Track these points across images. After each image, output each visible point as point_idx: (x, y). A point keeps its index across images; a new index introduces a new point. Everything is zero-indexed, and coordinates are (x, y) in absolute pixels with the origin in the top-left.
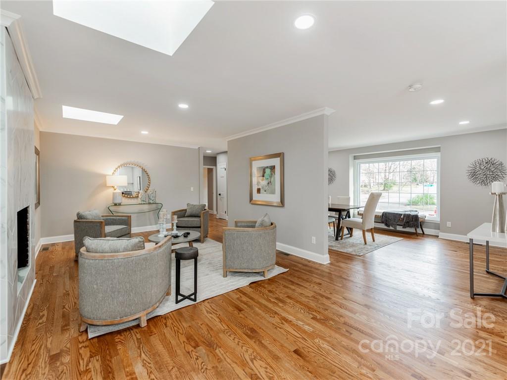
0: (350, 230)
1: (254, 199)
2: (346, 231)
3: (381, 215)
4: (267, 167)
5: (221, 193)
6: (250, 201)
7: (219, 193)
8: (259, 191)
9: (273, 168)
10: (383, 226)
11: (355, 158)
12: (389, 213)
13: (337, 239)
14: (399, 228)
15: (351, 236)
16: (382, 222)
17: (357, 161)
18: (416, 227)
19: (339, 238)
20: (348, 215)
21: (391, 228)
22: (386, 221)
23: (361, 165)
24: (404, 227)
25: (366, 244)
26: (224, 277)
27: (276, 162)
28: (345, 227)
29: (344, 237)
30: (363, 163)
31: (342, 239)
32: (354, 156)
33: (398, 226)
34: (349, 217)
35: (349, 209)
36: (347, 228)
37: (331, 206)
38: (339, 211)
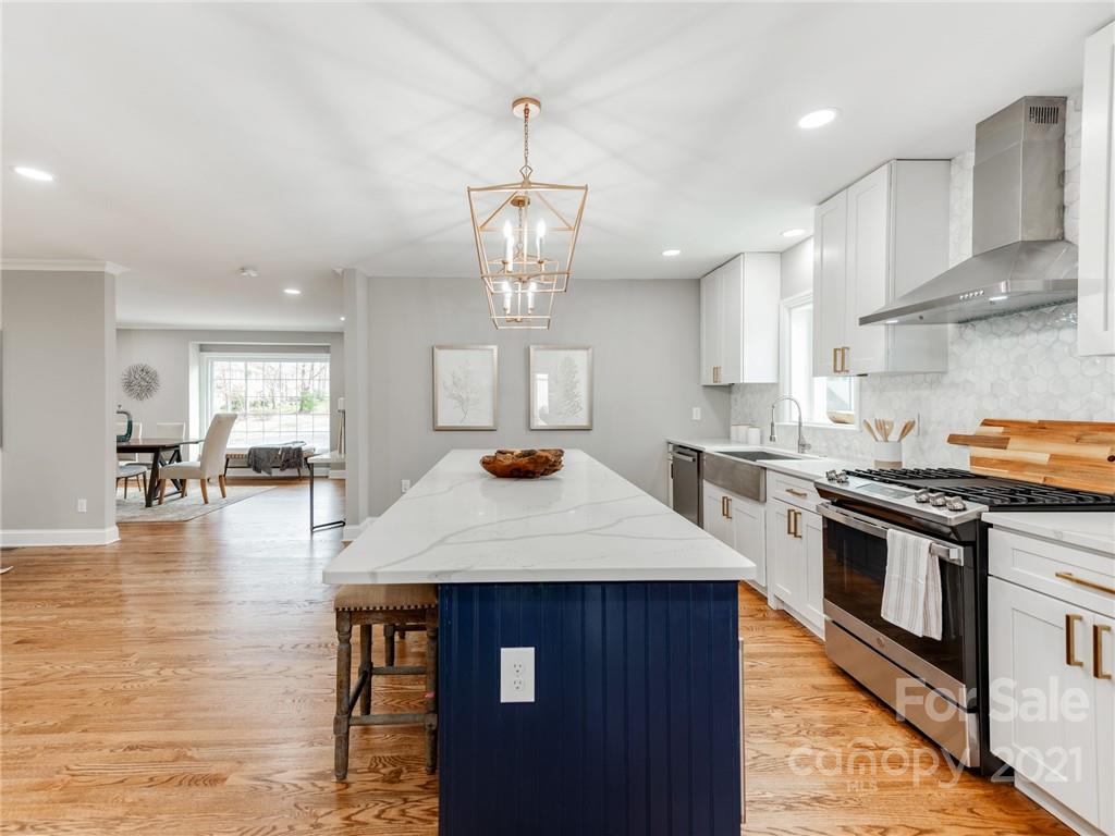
0: (181, 485)
2: (170, 488)
3: (247, 453)
10: (250, 473)
11: (202, 348)
12: (260, 449)
13: (148, 504)
14: (276, 473)
15: (182, 497)
16: (249, 466)
17: (206, 355)
18: (298, 465)
19: (155, 502)
20: (176, 457)
21: (264, 474)
22: (255, 462)
23: (215, 363)
24: (282, 468)
25: (206, 502)
28: (169, 482)
29: (165, 499)
30: (218, 359)
31: (160, 503)
32: (201, 345)
33: (273, 470)
34: (179, 460)
35: (178, 446)
36: (174, 481)
37: (141, 443)
38: (155, 450)
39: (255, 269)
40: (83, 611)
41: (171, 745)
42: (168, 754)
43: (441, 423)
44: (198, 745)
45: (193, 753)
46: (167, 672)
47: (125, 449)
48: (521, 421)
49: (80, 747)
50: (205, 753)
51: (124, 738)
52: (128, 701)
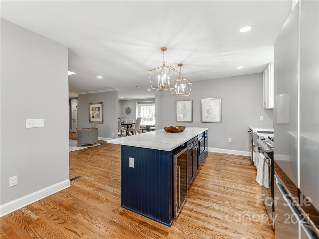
1: (91, 121)
2: (130, 133)
3: (146, 126)
4: (97, 108)
5: (74, 119)
6: (89, 122)
7: (72, 119)
8: (93, 117)
9: (99, 108)
11: (139, 103)
12: (148, 126)
16: (146, 130)
17: (139, 105)
26: (78, 147)
27: (100, 106)
32: (138, 103)
34: (132, 127)
35: (131, 124)
36: (131, 131)
37: (127, 123)
38: (127, 125)
39: (139, 87)
40: (107, 152)
41: (107, 172)
42: (106, 173)
43: (178, 120)
44: (110, 173)
45: (109, 174)
46: (113, 163)
47: (123, 124)
48: (199, 120)
49: (98, 169)
50: (111, 174)
51: (102, 169)
52: (106, 165)
